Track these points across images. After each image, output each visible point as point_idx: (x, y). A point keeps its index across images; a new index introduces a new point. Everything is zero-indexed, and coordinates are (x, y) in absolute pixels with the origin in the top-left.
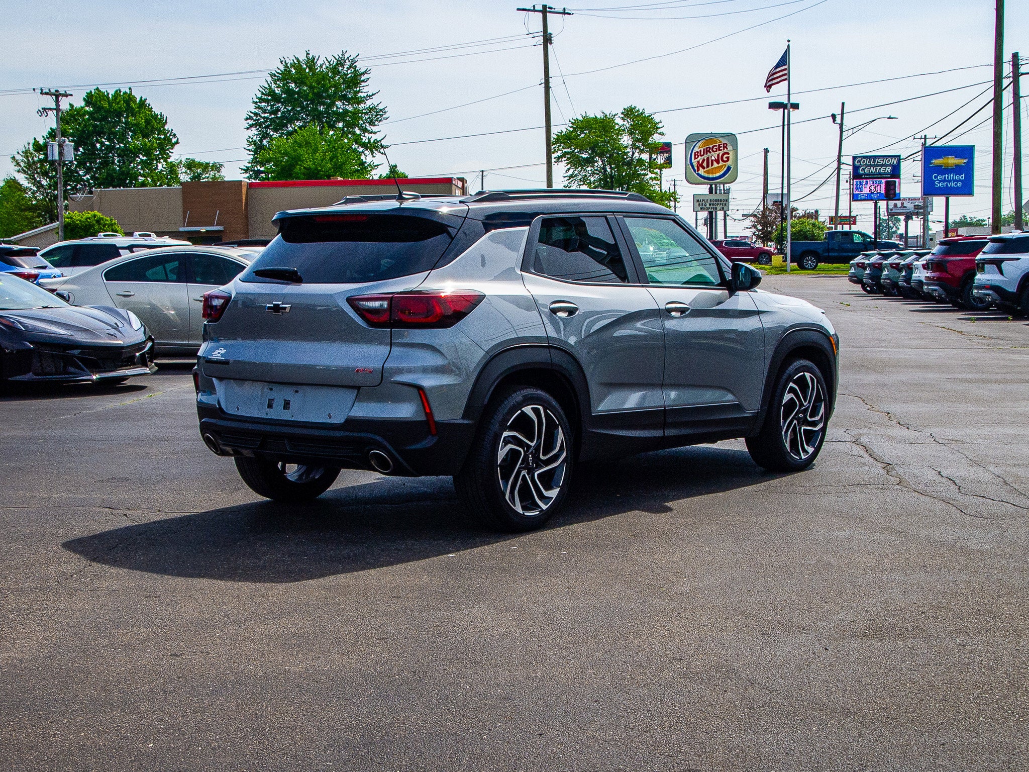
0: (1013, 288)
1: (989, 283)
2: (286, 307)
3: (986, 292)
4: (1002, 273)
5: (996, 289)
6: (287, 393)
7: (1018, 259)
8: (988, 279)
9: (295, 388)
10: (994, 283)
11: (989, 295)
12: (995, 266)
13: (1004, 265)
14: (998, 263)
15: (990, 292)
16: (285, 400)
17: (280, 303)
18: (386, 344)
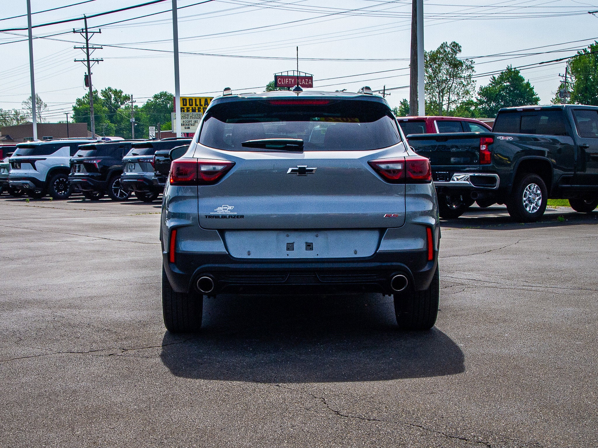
0: (43, 179)
1: (26, 175)
2: (313, 170)
3: (24, 182)
4: (35, 169)
5: (33, 179)
6: (310, 238)
7: (45, 159)
8: (25, 172)
9: (315, 233)
10: (30, 176)
11: (26, 184)
12: (30, 164)
13: (37, 163)
14: (32, 162)
15: (28, 182)
16: (306, 243)
17: (306, 166)
18: (401, 195)
